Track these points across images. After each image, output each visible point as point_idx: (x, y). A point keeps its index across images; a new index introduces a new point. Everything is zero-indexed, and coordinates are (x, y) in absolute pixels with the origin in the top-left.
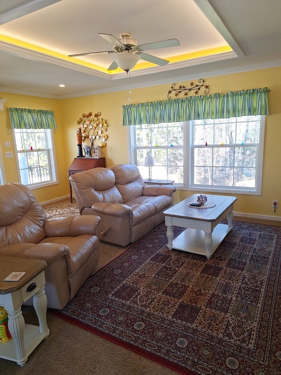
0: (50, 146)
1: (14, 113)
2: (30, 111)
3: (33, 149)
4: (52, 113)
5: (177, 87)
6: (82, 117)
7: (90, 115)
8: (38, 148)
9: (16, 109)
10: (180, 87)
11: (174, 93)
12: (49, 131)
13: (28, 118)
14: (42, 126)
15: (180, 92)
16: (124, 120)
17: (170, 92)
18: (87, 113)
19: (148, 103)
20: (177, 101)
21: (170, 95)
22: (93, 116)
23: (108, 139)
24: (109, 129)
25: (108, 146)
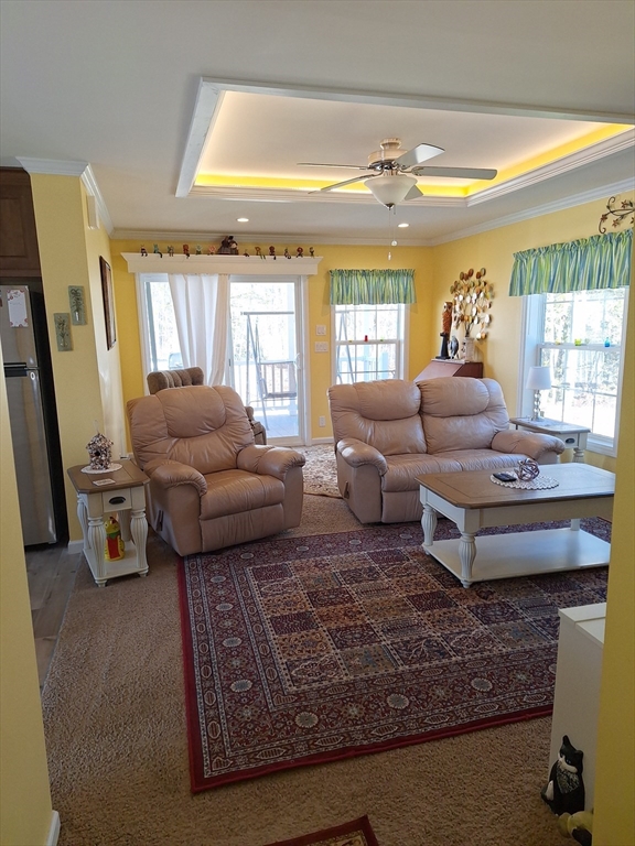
0: (402, 337)
1: (337, 279)
2: (364, 273)
3: (369, 338)
4: (409, 274)
5: (618, 206)
6: (458, 279)
7: (471, 274)
8: (379, 338)
9: (341, 272)
10: (624, 205)
11: (611, 218)
12: (403, 305)
13: (359, 285)
14: (384, 299)
15: (622, 217)
16: (511, 285)
17: (604, 218)
18: (466, 272)
19: (555, 245)
20: (608, 238)
21: (603, 225)
22: (474, 278)
23: (493, 323)
24: (495, 301)
25: (490, 338)
